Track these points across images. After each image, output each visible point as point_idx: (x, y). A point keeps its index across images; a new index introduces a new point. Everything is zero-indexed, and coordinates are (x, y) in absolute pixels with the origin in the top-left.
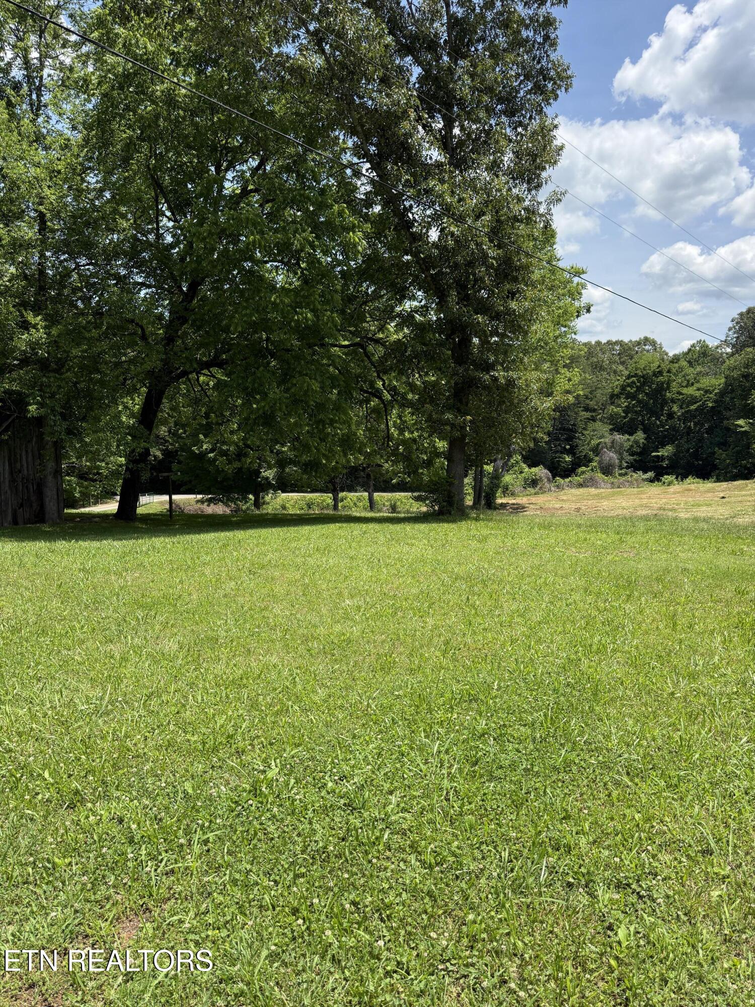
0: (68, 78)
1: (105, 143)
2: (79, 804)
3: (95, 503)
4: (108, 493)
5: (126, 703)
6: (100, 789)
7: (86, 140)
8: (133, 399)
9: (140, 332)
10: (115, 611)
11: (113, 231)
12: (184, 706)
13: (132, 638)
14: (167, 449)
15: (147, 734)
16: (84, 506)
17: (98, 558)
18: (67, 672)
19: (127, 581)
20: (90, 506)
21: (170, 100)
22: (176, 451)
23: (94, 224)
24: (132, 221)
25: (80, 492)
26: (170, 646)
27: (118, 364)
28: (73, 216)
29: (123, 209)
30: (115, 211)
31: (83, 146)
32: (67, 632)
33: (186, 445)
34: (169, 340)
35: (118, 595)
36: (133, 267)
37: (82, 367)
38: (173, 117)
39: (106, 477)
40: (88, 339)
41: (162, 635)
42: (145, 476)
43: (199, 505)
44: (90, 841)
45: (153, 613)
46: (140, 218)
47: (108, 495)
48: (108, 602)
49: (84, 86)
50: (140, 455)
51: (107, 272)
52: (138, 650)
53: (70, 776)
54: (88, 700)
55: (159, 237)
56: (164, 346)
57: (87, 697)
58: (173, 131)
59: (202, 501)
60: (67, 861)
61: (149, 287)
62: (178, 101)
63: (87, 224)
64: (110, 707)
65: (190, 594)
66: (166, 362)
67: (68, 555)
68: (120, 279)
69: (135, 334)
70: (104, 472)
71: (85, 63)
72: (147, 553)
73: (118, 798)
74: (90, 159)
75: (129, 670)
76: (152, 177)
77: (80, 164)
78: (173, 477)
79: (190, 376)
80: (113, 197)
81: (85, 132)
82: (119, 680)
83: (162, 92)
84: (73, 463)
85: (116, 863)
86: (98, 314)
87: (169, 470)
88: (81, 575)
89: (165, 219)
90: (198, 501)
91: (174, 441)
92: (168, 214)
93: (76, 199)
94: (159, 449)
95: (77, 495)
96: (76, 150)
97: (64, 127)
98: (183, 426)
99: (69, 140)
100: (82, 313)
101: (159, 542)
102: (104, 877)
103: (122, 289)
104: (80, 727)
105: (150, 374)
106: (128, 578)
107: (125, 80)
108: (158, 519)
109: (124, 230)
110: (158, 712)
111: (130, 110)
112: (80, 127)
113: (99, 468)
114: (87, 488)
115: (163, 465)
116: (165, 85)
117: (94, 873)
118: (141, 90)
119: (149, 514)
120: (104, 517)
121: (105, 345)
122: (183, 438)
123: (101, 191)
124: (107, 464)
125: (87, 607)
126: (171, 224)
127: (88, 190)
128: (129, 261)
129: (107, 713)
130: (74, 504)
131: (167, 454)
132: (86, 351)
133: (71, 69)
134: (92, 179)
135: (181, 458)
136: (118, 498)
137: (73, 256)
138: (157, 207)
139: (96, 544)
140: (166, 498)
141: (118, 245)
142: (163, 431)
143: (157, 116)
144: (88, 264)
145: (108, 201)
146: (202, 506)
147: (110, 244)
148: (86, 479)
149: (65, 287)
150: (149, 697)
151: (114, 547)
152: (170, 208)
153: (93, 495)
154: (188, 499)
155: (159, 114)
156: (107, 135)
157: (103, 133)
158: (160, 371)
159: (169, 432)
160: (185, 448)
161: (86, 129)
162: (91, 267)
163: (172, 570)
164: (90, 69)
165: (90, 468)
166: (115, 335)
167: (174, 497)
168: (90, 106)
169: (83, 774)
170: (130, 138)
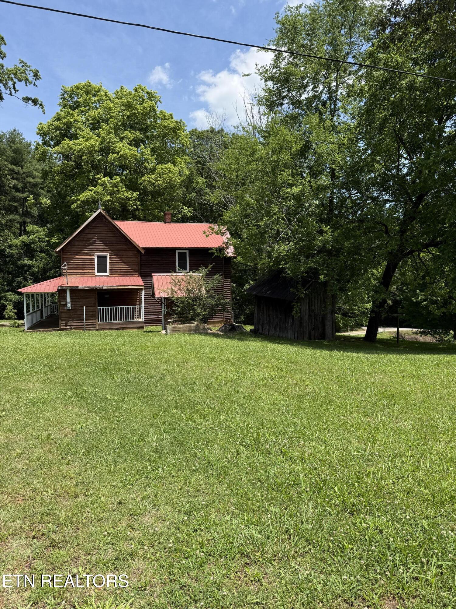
0: (352, 91)
1: (370, 122)
2: (355, 513)
3: (351, 330)
4: (358, 325)
5: (380, 456)
6: (368, 507)
7: (359, 124)
8: (377, 270)
9: (384, 228)
10: (370, 397)
11: (372, 172)
12: (417, 467)
13: (381, 417)
14: (395, 299)
15: (394, 480)
16: (344, 332)
17: (358, 364)
18: (343, 429)
19: (376, 380)
20: (347, 331)
21: (411, 87)
22: (401, 301)
23: (362, 170)
24: (383, 164)
25: (343, 323)
26: (405, 425)
27: (370, 249)
28: (350, 168)
29: (378, 158)
30: (374, 160)
31: (358, 127)
32: (343, 406)
33: (407, 296)
34: (403, 232)
35: (371, 388)
36: (383, 191)
37: (349, 252)
38: (412, 97)
39: (358, 315)
40: (354, 236)
41: (399, 417)
42: (384, 315)
43: (415, 335)
44: (363, 539)
45: (392, 402)
46: (387, 161)
47: (359, 326)
48: (365, 392)
49: (360, 93)
50: (380, 303)
51: (367, 196)
52: (385, 425)
53: (349, 494)
54: (357, 450)
55: (399, 170)
56: (400, 236)
57: (356, 447)
58: (412, 105)
59: (417, 333)
60: (351, 546)
61: (392, 201)
62: (416, 87)
63: (357, 170)
64: (370, 457)
65: (416, 394)
66: (400, 246)
67: (341, 360)
68: (374, 199)
69: (381, 230)
70: (357, 312)
71: (360, 81)
72: (386, 364)
73: (378, 516)
74: (360, 133)
75: (379, 436)
76: (397, 135)
77: (355, 137)
78: (400, 317)
79: (414, 253)
80: (373, 152)
81: (359, 119)
82: (374, 441)
83: (406, 84)
84: (340, 307)
85: (381, 559)
86: (361, 221)
87: (396, 312)
88: (349, 372)
89: (403, 159)
90: (414, 333)
91: (400, 294)
92: (405, 156)
93: (351, 157)
94: (390, 299)
95: (341, 325)
96: (353, 130)
97: (347, 119)
98: (406, 285)
99: (349, 125)
100: (352, 221)
101: (393, 357)
102: (373, 565)
103: (376, 205)
104: (353, 465)
105: (391, 253)
106: (376, 378)
107: (384, 83)
108: (390, 343)
109: (378, 170)
110: (400, 468)
111: (386, 100)
112: (356, 117)
113: (354, 310)
114: (347, 321)
115: (393, 309)
116: (408, 79)
117: (367, 560)
118: (393, 86)
119: (383, 339)
120: (357, 339)
121: (364, 239)
122: (406, 292)
123: (367, 150)
124: (359, 307)
125: (353, 392)
126: (407, 162)
127: (359, 151)
128: (381, 188)
129: (369, 460)
130: (339, 330)
131: (395, 302)
132: (353, 243)
133: (353, 86)
134: (361, 144)
135: (404, 305)
136: (366, 328)
137: (348, 190)
138: (399, 152)
139: (355, 355)
140: (395, 329)
141: (374, 180)
142: (393, 288)
143: (402, 99)
144: (356, 193)
145: (370, 155)
146: (416, 336)
147: (369, 179)
148: (346, 316)
149: (343, 208)
150: (395, 456)
151: (366, 358)
152: (407, 152)
153: (350, 326)
154: (407, 331)
155: (404, 97)
156: (371, 118)
157: (369, 117)
158: (397, 251)
159: (397, 288)
160: (407, 299)
161: (359, 117)
162: (358, 194)
163: (403, 376)
164: (363, 83)
165: (349, 310)
166: (369, 232)
167: (400, 329)
168: (362, 104)
169: (356, 494)
170: (385, 116)
